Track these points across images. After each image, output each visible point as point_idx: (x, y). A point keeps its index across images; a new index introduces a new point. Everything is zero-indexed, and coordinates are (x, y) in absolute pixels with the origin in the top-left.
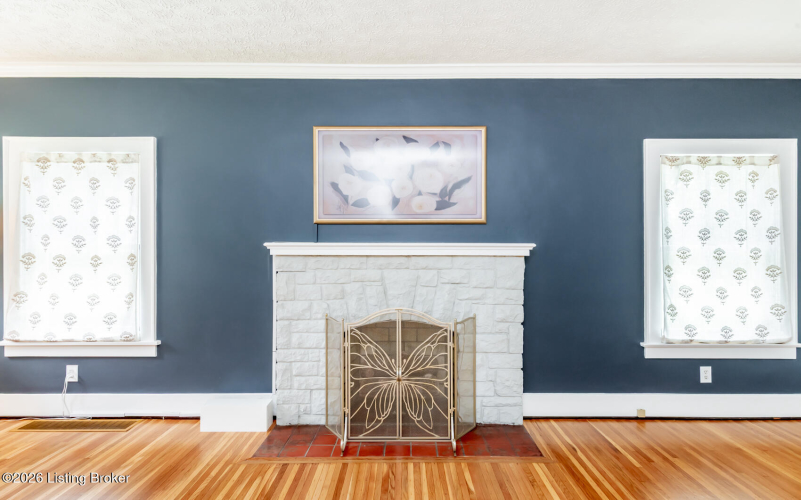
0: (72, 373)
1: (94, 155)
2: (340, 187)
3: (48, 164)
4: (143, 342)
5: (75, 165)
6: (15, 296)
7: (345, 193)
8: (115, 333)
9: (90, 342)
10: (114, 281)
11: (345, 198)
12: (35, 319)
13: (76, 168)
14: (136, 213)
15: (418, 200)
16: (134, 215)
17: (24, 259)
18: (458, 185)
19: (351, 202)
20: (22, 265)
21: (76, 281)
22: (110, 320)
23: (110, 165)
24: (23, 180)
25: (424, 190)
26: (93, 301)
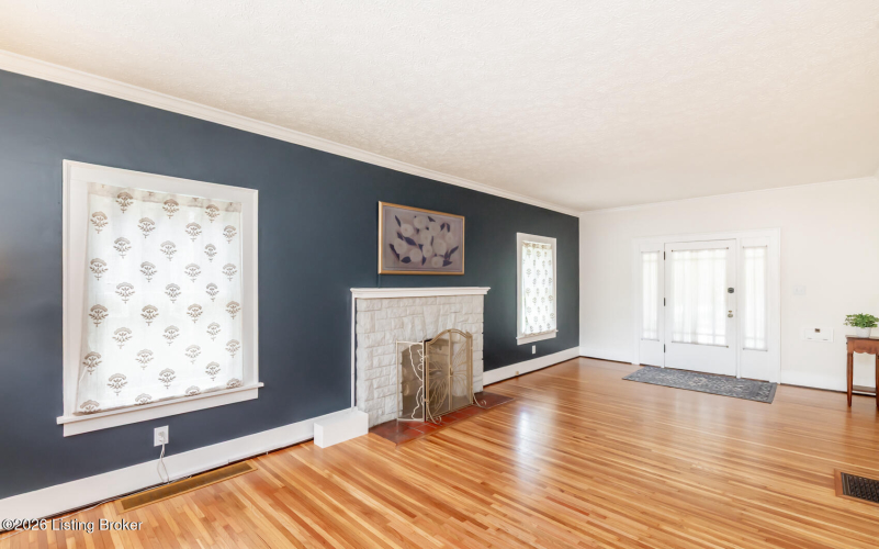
0: (161, 436)
1: (195, 199)
2: (396, 248)
3: (129, 200)
4: (247, 386)
5: (166, 206)
6: (86, 358)
7: (398, 252)
8: (221, 381)
9: (193, 395)
10: (213, 329)
11: (398, 256)
12: (117, 382)
13: (166, 209)
14: (237, 262)
15: (435, 259)
16: (236, 263)
17: (93, 313)
18: (453, 250)
19: (401, 258)
20: (91, 320)
21: (171, 333)
22: (212, 370)
23: (208, 211)
24: (91, 217)
25: (438, 253)
26: (193, 352)
